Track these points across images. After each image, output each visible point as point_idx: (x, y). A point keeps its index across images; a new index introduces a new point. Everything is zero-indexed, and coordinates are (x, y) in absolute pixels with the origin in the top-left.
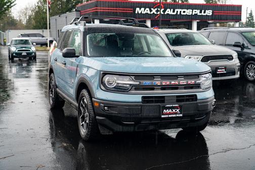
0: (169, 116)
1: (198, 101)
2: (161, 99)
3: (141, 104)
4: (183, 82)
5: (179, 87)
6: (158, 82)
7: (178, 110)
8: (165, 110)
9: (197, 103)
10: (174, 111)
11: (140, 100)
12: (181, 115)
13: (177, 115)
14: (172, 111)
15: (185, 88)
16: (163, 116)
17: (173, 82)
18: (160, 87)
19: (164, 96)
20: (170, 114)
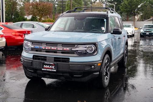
0: (47, 70)
1: (70, 63)
3: (32, 59)
4: (60, 48)
5: (58, 51)
6: (43, 47)
7: (53, 67)
9: (68, 64)
10: (51, 67)
12: (55, 71)
13: (52, 70)
14: (50, 67)
15: (62, 53)
16: (43, 69)
17: (52, 48)
18: (45, 50)
19: (46, 57)
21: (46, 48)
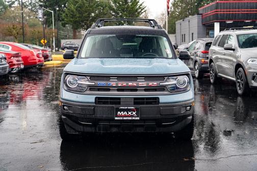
0: (124, 118)
1: (160, 105)
2: (117, 101)
3: (94, 104)
4: (142, 83)
5: (138, 88)
6: (113, 83)
7: (134, 113)
8: (119, 112)
9: (158, 107)
10: (130, 113)
11: (93, 100)
12: (138, 118)
13: (133, 118)
14: (128, 113)
15: (146, 90)
16: (116, 118)
17: (130, 84)
18: (116, 88)
19: (119, 98)
20: (125, 116)
21: (119, 85)
